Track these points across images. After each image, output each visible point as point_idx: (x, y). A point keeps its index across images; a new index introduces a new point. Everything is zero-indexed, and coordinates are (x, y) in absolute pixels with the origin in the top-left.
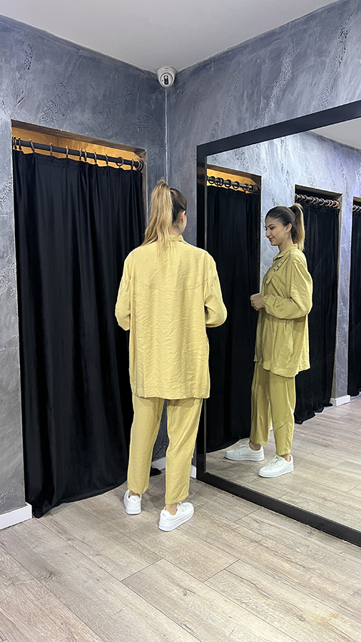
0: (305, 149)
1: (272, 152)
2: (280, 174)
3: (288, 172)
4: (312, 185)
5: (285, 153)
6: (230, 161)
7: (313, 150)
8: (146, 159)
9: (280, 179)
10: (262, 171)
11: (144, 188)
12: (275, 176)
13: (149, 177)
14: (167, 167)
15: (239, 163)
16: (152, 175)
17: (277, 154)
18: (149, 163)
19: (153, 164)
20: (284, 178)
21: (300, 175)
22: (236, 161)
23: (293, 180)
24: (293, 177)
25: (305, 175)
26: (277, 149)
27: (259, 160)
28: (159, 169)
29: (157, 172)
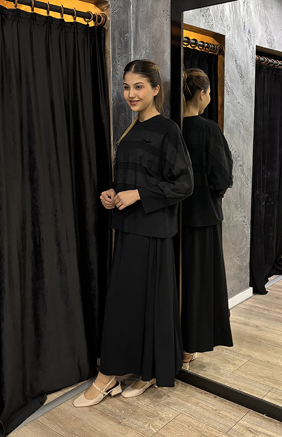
0: (265, 7)
1: (236, 9)
2: (243, 34)
3: (249, 31)
4: (271, 46)
5: (247, 10)
6: (195, 17)
7: (272, 8)
8: (110, 13)
9: (242, 40)
10: (226, 30)
11: (107, 47)
12: (238, 35)
13: (113, 34)
14: (132, 22)
15: (204, 20)
16: (116, 33)
17: (240, 11)
18: (113, 17)
19: (117, 19)
20: (246, 37)
21: (260, 35)
22: (201, 18)
23: (254, 41)
24: (254, 38)
25: (265, 36)
26: (240, 5)
27: (223, 17)
28: (123, 25)
29: (121, 29)
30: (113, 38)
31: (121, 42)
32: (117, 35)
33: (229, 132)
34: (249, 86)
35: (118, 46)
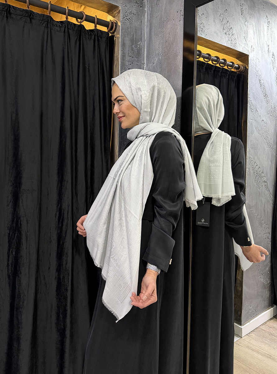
1: (260, 32)
2: (266, 55)
3: (273, 55)
6: (217, 34)
8: (121, 19)
9: (266, 61)
10: (250, 50)
12: (262, 57)
15: (227, 39)
16: (127, 39)
17: (264, 35)
19: (128, 25)
20: (270, 59)
22: (224, 36)
26: (264, 29)
27: (247, 37)
28: (136, 32)
29: (133, 35)
30: (124, 45)
31: (132, 49)
32: (128, 42)
33: (252, 148)
34: (273, 105)
35: (128, 53)
